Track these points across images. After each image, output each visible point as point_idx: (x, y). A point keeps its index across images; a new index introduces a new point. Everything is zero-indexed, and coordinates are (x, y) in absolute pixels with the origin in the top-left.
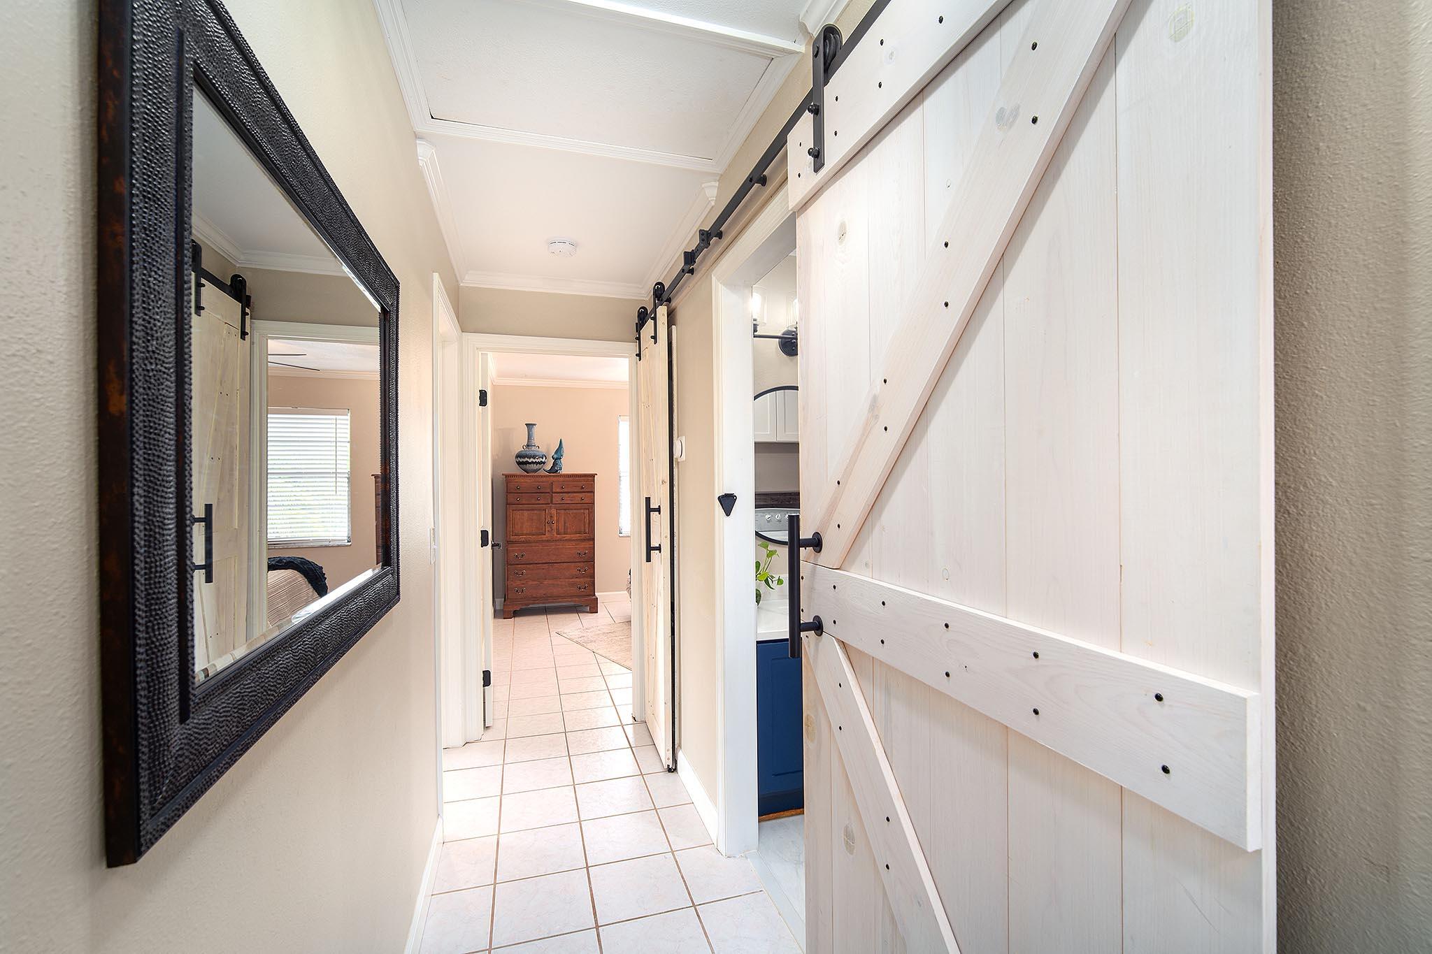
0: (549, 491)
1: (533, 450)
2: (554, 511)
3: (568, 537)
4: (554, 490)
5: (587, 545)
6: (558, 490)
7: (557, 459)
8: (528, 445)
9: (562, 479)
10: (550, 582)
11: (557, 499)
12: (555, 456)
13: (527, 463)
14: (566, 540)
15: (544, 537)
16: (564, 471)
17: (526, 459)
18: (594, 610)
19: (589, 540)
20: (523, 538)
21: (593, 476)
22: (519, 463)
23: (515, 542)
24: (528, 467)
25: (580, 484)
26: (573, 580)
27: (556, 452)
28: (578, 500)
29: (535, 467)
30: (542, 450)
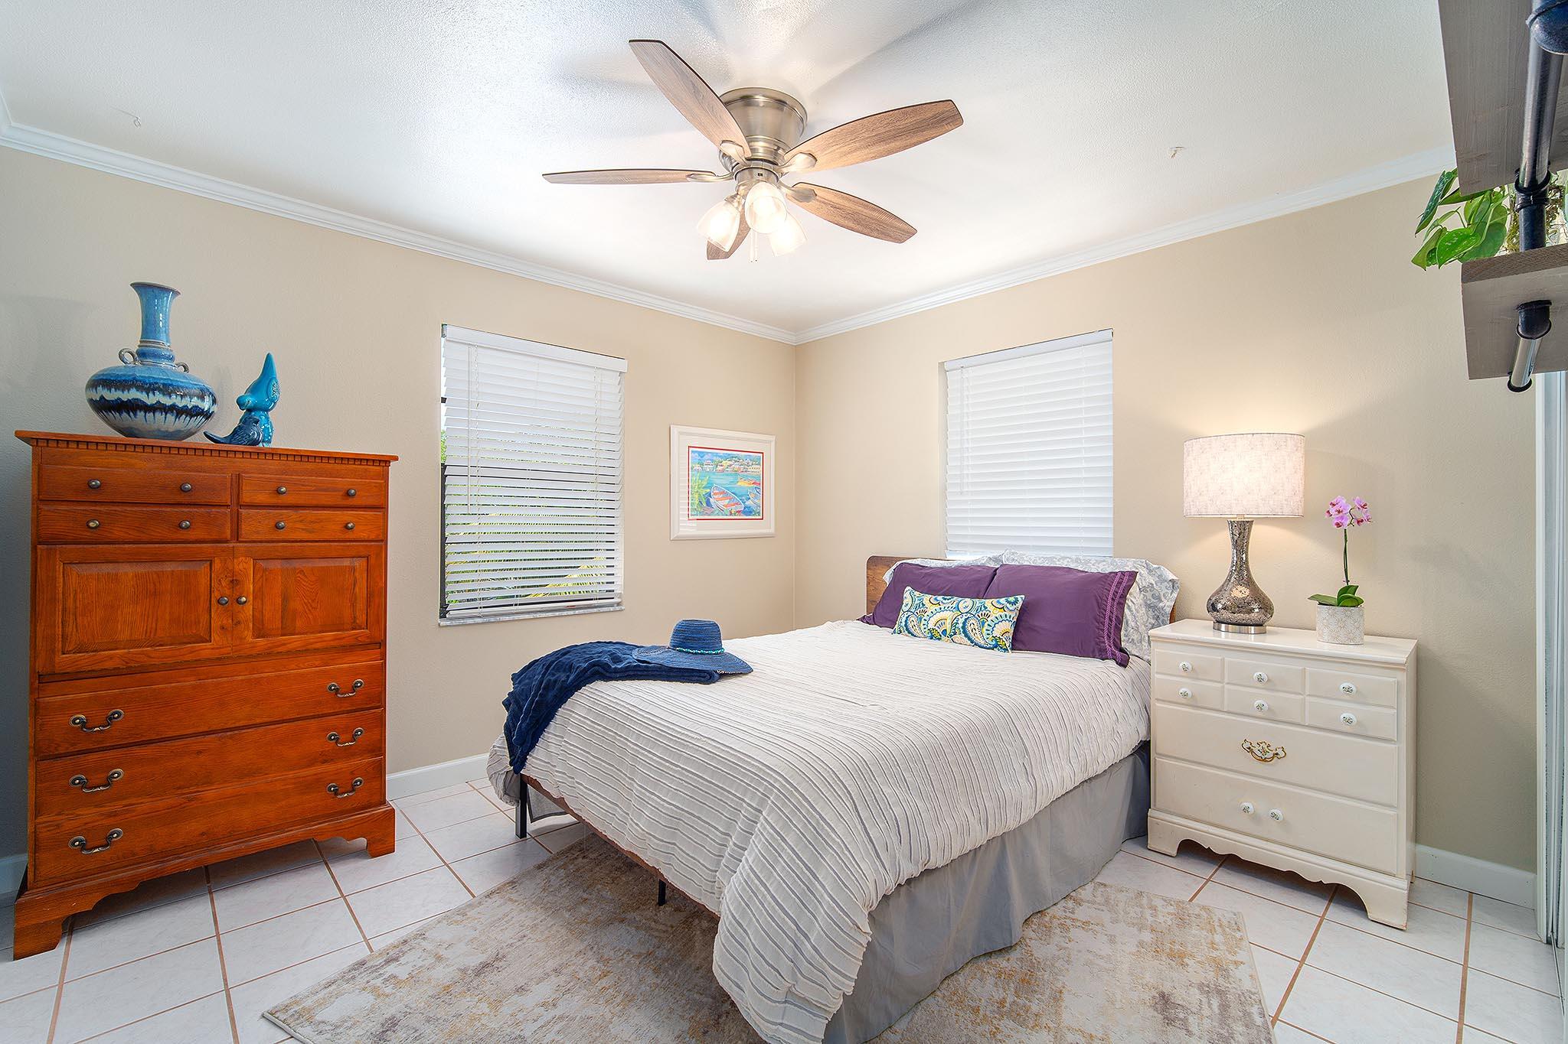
0: (226, 498)
1: (163, 370)
2: (244, 566)
3: (295, 641)
4: (246, 498)
5: (363, 660)
6: (262, 498)
7: (254, 410)
8: (142, 354)
9: (274, 464)
10: (230, 789)
11: (255, 525)
12: (250, 400)
13: (133, 406)
14: (288, 652)
15: (205, 650)
16: (280, 441)
17: (133, 394)
18: (381, 843)
19: (365, 646)
20: (114, 658)
21: (384, 462)
22: (102, 407)
23: (77, 676)
24: (140, 419)
25: (343, 482)
26: (312, 771)
27: (254, 389)
28: (333, 530)
29: (171, 423)
30: (201, 374)
